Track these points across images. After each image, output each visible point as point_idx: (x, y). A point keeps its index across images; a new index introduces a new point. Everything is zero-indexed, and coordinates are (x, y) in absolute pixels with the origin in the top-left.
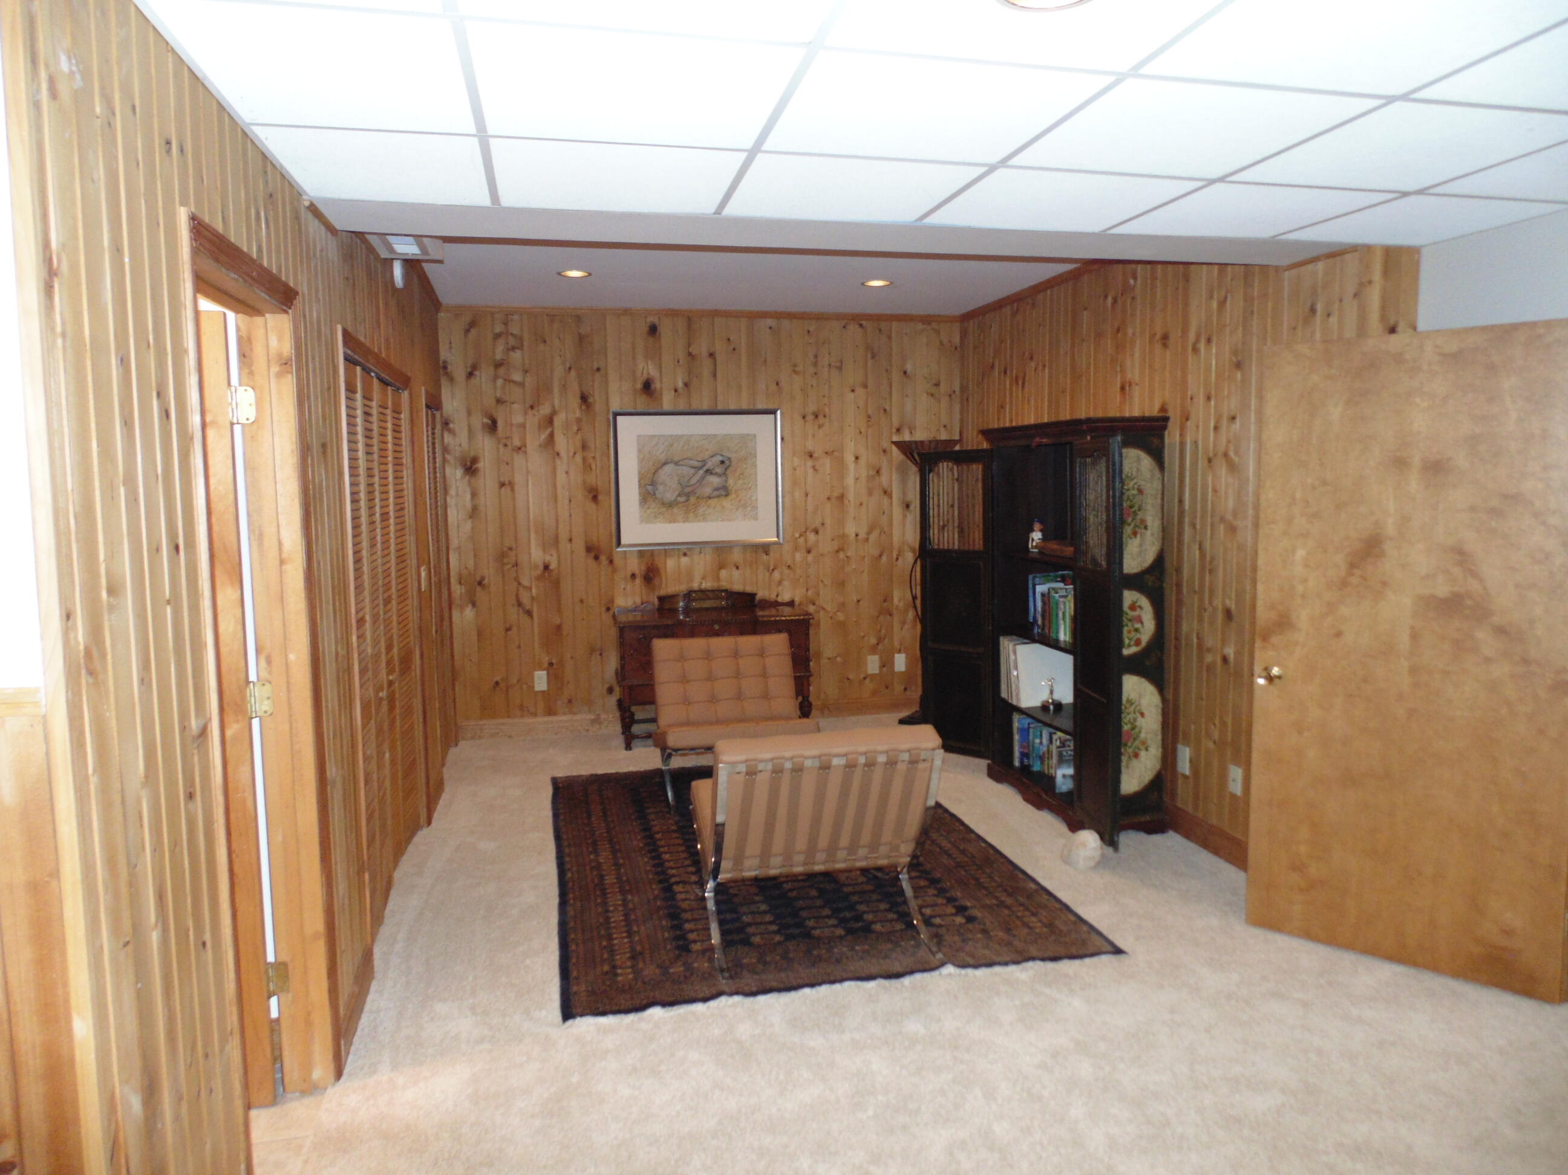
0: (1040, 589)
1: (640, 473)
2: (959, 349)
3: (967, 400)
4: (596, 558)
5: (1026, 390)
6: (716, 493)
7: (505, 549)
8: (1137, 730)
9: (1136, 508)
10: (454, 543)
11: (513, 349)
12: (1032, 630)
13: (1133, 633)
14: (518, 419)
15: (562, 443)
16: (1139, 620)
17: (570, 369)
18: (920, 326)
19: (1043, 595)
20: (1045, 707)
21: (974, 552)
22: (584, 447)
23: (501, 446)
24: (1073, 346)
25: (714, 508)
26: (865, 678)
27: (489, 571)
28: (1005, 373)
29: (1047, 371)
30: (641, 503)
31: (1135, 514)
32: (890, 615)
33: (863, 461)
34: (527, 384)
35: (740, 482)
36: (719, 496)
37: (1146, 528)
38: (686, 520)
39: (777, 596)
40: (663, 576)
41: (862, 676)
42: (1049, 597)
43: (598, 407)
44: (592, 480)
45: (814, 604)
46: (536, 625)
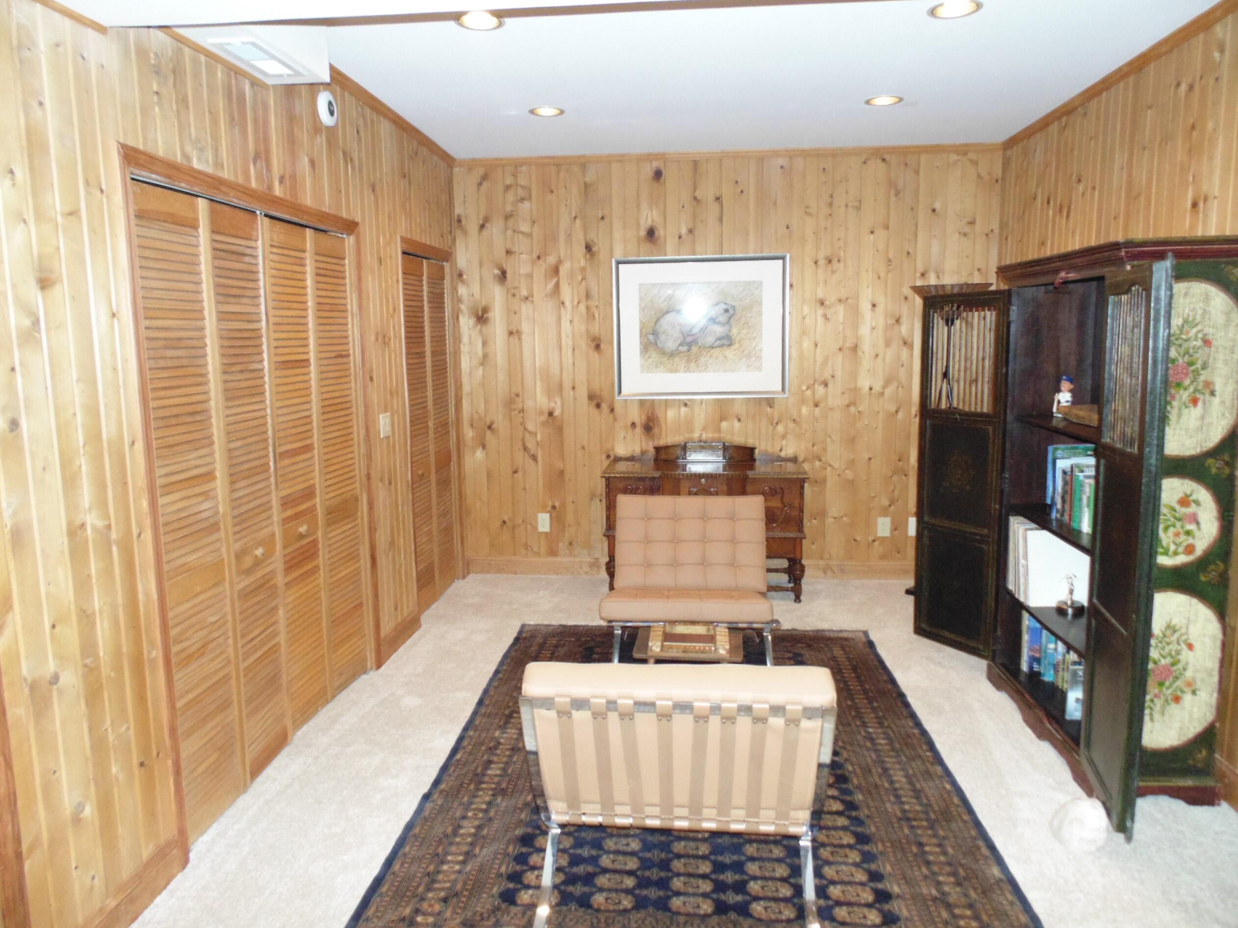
0: (1062, 464)
1: (641, 322)
2: (1000, 182)
3: (1006, 239)
4: (598, 406)
5: (1071, 220)
6: (718, 343)
7: (513, 396)
8: (1180, 666)
9: (1199, 365)
10: (466, 388)
11: (522, 200)
12: (1049, 514)
13: (1183, 537)
14: (525, 269)
15: (567, 293)
16: (1195, 519)
17: (575, 218)
18: (954, 157)
19: (1064, 472)
20: (1060, 611)
21: (982, 415)
22: (588, 296)
23: (510, 296)
24: (1131, 155)
25: (717, 358)
26: (874, 541)
27: (498, 417)
28: (1048, 203)
29: (1097, 193)
30: (641, 352)
31: (1197, 373)
32: (906, 475)
33: (880, 309)
34: (535, 235)
35: (744, 331)
36: (721, 346)
37: (1213, 393)
38: (687, 370)
39: (781, 450)
40: (663, 426)
41: (871, 539)
42: (1072, 476)
43: (602, 255)
44: (595, 329)
45: (820, 460)
46: (540, 470)
